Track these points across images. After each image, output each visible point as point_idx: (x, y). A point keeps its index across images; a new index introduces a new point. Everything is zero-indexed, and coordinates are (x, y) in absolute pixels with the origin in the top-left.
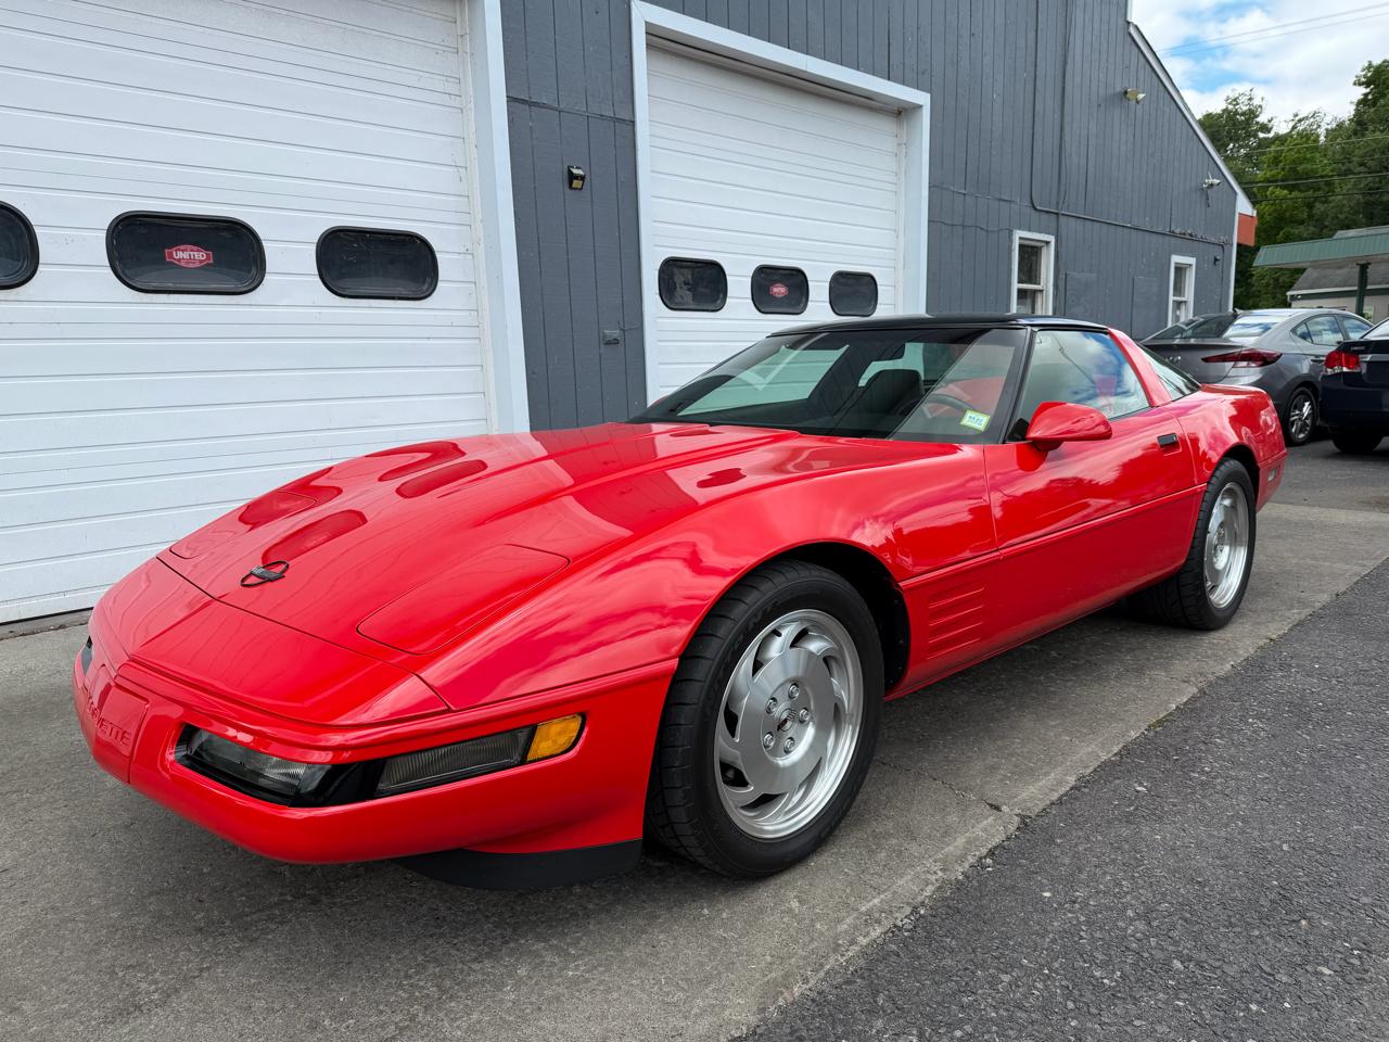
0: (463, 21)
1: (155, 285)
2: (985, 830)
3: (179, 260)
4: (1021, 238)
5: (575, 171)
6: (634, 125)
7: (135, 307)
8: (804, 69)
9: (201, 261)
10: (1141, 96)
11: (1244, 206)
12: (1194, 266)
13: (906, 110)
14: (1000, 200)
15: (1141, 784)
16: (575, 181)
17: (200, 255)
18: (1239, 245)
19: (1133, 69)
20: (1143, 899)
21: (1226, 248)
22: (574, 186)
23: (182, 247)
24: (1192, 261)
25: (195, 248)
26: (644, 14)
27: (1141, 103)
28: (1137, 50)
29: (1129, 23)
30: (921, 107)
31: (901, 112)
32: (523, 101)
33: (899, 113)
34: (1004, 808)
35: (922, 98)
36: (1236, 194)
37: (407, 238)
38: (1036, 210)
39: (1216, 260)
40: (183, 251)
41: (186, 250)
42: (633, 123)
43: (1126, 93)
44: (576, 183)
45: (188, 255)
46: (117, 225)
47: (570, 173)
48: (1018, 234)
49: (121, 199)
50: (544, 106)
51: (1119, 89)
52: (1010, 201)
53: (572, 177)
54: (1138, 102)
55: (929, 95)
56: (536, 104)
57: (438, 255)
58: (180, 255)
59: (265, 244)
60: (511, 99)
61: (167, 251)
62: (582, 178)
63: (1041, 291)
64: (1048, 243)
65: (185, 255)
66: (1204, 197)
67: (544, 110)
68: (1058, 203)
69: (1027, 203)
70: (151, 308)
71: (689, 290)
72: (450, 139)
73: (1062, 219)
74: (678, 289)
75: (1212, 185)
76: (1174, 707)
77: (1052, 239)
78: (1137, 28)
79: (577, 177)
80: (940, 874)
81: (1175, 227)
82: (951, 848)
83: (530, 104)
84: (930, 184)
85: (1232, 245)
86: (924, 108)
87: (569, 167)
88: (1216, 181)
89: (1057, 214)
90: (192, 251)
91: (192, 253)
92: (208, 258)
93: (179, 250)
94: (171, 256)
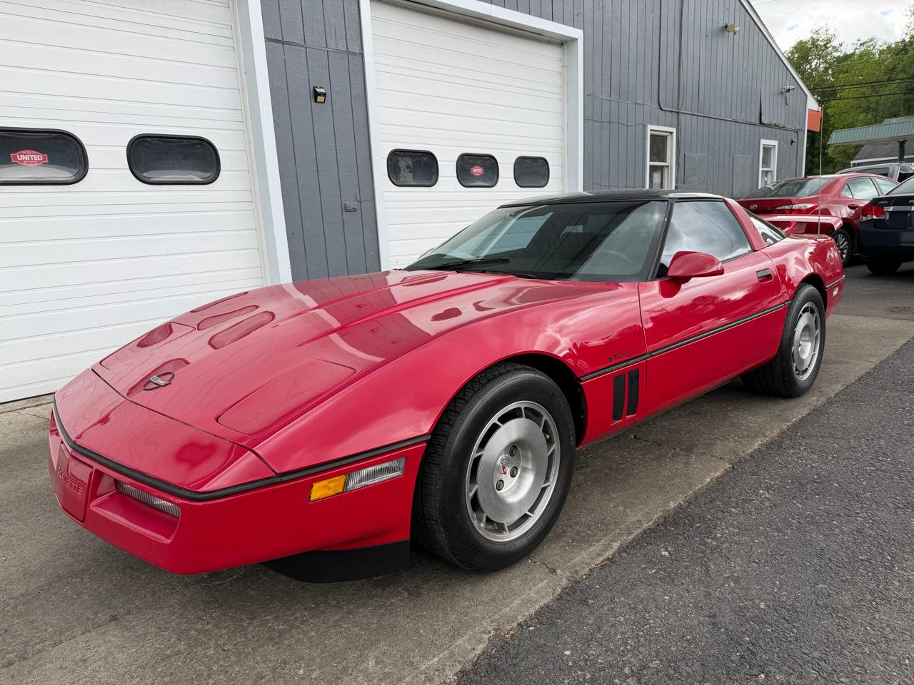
1: (4, 179)
2: (538, 592)
3: (22, 161)
4: (651, 130)
5: (319, 90)
6: (363, 57)
8: (489, 14)
9: (39, 161)
10: (737, 29)
11: (812, 104)
12: (777, 147)
13: (566, 42)
14: (636, 104)
15: (666, 550)
16: (319, 97)
17: (38, 157)
18: (809, 131)
19: (732, 11)
21: (799, 133)
22: (318, 100)
23: (24, 152)
24: (775, 143)
25: (34, 152)
27: (737, 33)
30: (577, 39)
31: (563, 43)
32: (278, 41)
34: (559, 571)
35: (577, 33)
36: (807, 96)
37: (196, 141)
38: (661, 109)
39: (792, 142)
40: (25, 154)
41: (27, 154)
42: (362, 55)
43: (726, 26)
44: (320, 99)
45: (29, 157)
47: (315, 91)
48: (650, 127)
50: (294, 44)
51: (722, 24)
52: (643, 105)
53: (316, 94)
54: (735, 33)
55: (582, 31)
56: (289, 43)
57: (220, 153)
58: (23, 157)
59: (87, 148)
60: (268, 40)
61: (12, 155)
62: (324, 95)
63: (667, 166)
64: (671, 133)
65: (27, 158)
66: (784, 99)
67: (294, 47)
68: (678, 105)
69: (655, 105)
70: (1, 195)
71: (410, 172)
72: (226, 69)
73: (681, 115)
74: (402, 171)
75: (788, 90)
76: (709, 480)
77: (674, 130)
79: (320, 94)
81: (762, 121)
82: (508, 609)
83: (283, 43)
84: (584, 93)
85: (804, 131)
86: (579, 41)
87: (314, 87)
88: (792, 87)
89: (678, 113)
90: (31, 154)
91: (31, 156)
92: (44, 159)
93: (21, 154)
94: (16, 158)
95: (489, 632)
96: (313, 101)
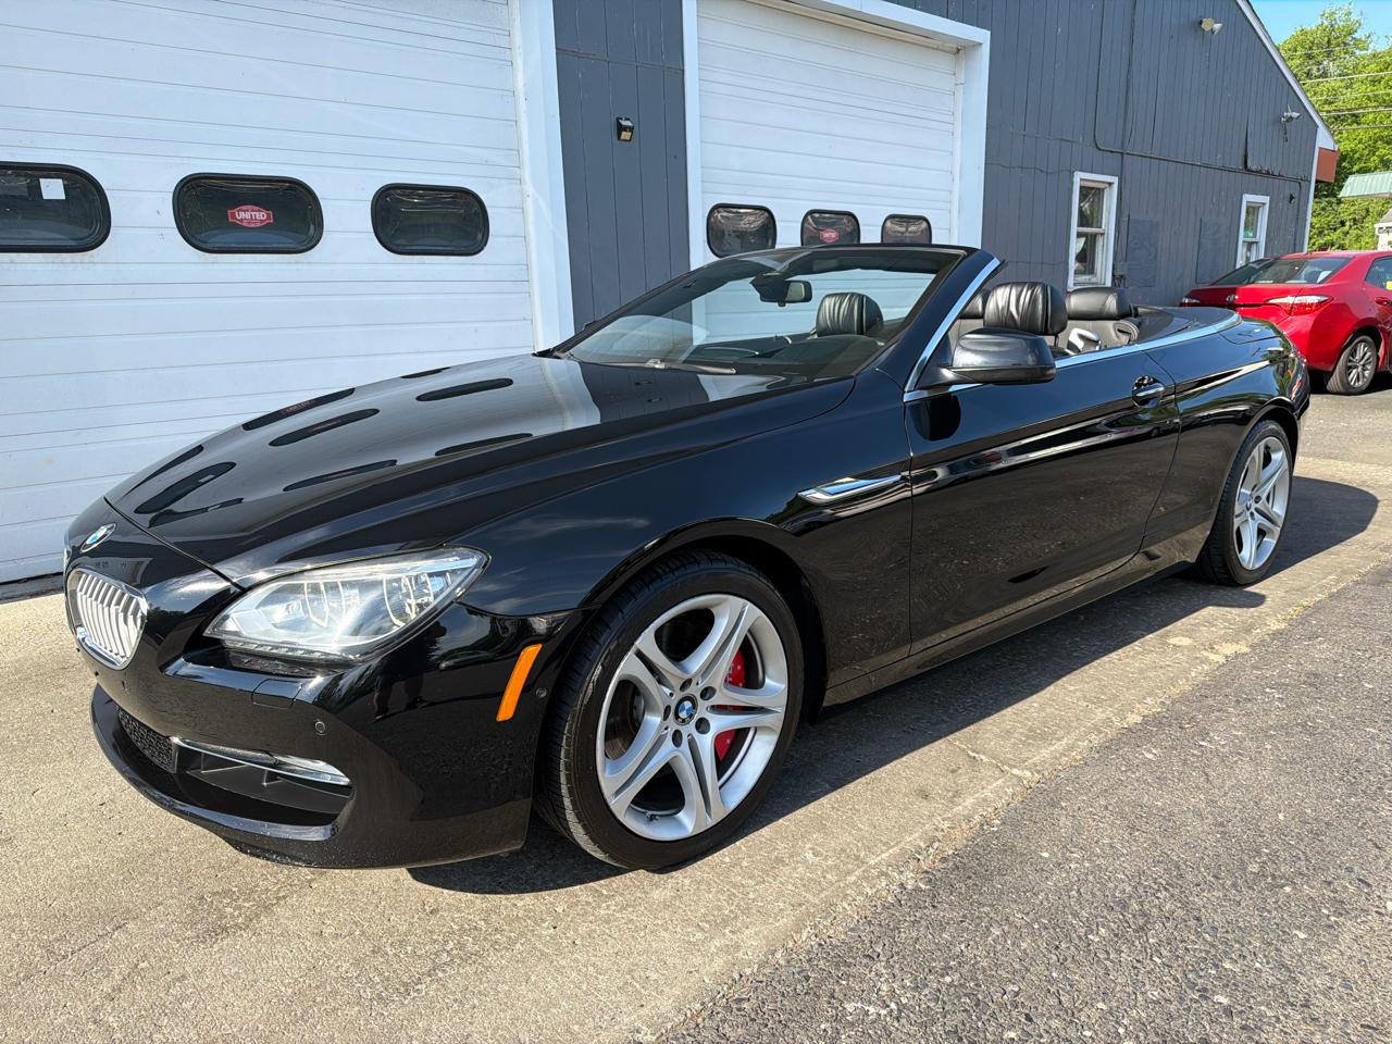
1: (219, 245)
2: (994, 791)
3: (242, 220)
4: (1081, 180)
5: (624, 123)
6: (683, 74)
7: (201, 267)
9: (262, 221)
10: (1217, 26)
11: (1325, 140)
12: (1268, 205)
13: (964, 48)
14: (1061, 140)
16: (624, 133)
17: (261, 215)
18: (1317, 181)
21: (1303, 183)
22: (622, 137)
23: (244, 208)
24: (1266, 199)
25: (257, 208)
27: (1217, 33)
30: (981, 44)
31: (961, 50)
32: (572, 53)
33: (958, 51)
35: (982, 36)
36: (1317, 127)
37: (459, 194)
38: (1100, 150)
39: (1292, 198)
40: (245, 211)
41: (247, 211)
42: (683, 71)
43: (1201, 22)
44: (625, 135)
45: (250, 215)
46: (183, 187)
47: (619, 124)
48: (1079, 176)
49: (186, 162)
50: (592, 57)
51: (1194, 17)
52: (1072, 142)
53: (621, 128)
54: (1213, 32)
55: (989, 32)
56: (585, 55)
57: (489, 210)
58: (242, 215)
59: (322, 203)
60: (559, 51)
61: (230, 212)
62: (631, 129)
63: (1103, 234)
64: (1110, 184)
65: (247, 215)
66: (1281, 134)
67: (593, 61)
68: (1123, 143)
69: (1090, 142)
70: (217, 267)
71: (737, 237)
72: (500, 93)
73: (1125, 156)
74: (727, 238)
75: (1291, 118)
77: (1115, 180)
79: (625, 129)
80: (947, 831)
81: (1249, 165)
83: (578, 55)
84: (987, 125)
85: (1310, 182)
86: (983, 46)
87: (618, 119)
88: (1295, 115)
89: (1122, 153)
90: (252, 210)
91: (253, 213)
92: (268, 218)
93: (241, 210)
94: (233, 216)
96: (615, 138)
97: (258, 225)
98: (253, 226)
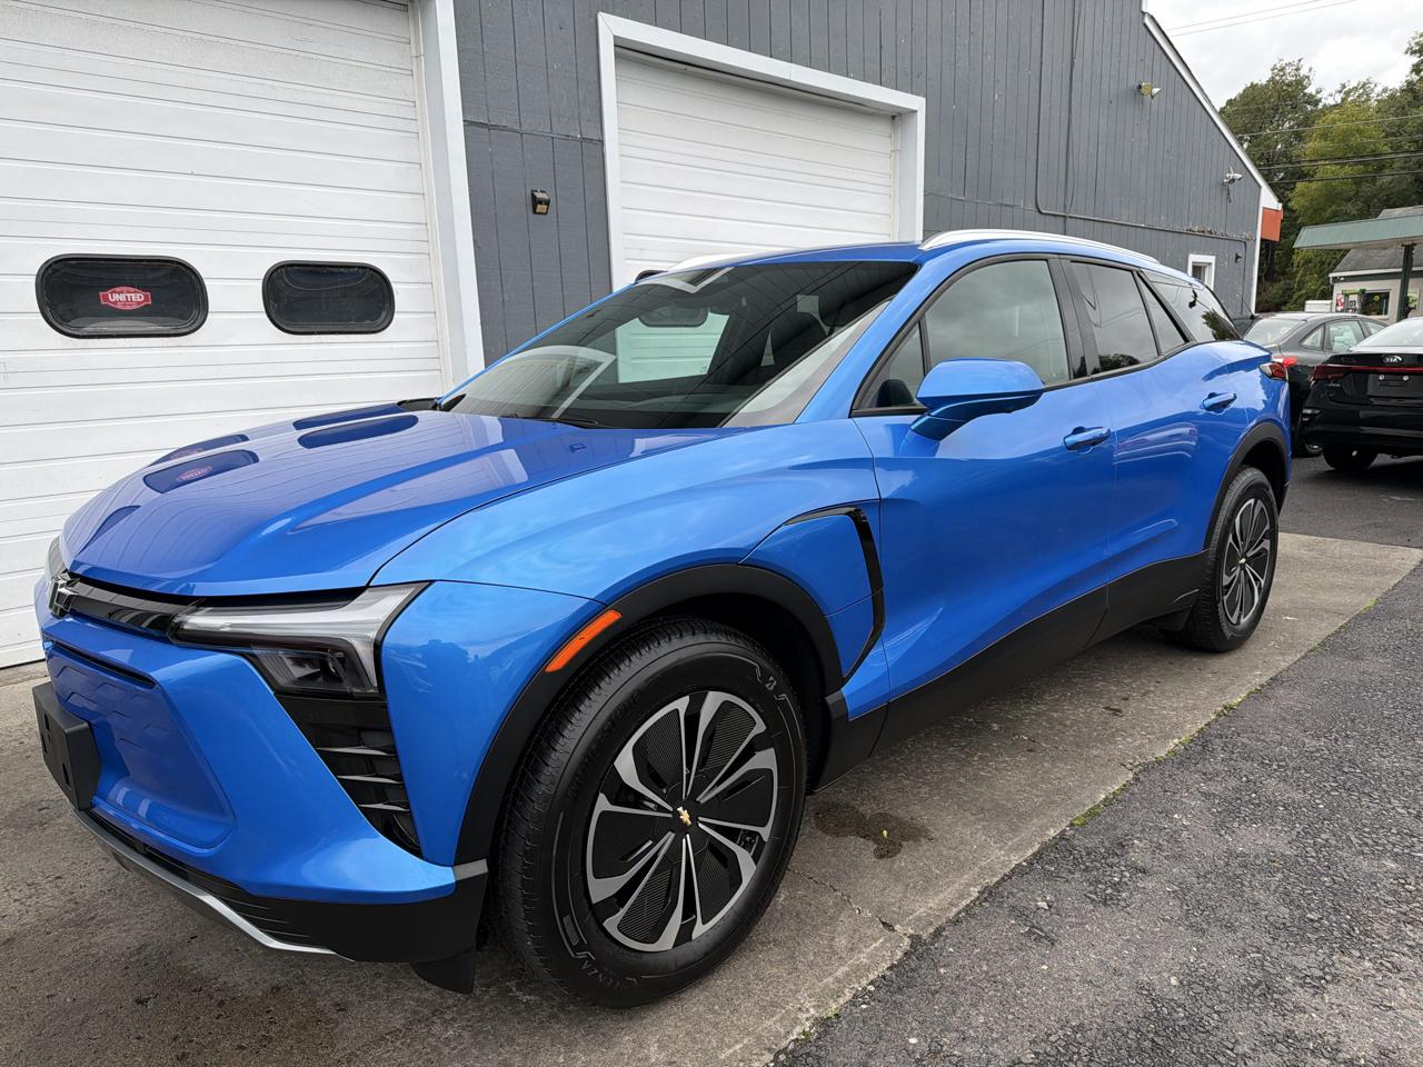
0: (417, 43)
1: (89, 329)
2: (870, 956)
3: (115, 303)
5: (539, 195)
6: (602, 145)
7: (67, 354)
8: (788, 78)
9: (139, 303)
10: (1156, 90)
11: (1269, 200)
12: (1213, 266)
13: (900, 114)
14: (1002, 205)
15: (1044, 899)
16: (539, 206)
17: (138, 297)
18: (1262, 240)
19: (1148, 62)
20: (1010, 1048)
21: (1248, 244)
22: (538, 210)
23: (118, 289)
24: (1212, 259)
25: (132, 289)
26: (612, 27)
27: (1156, 97)
28: (1153, 42)
29: (1144, 13)
30: (916, 111)
31: (896, 117)
32: (482, 125)
33: (893, 117)
34: (897, 927)
35: (916, 103)
36: (1260, 187)
37: (361, 271)
38: (1040, 212)
39: (1237, 257)
40: (119, 293)
41: (122, 292)
42: (602, 142)
43: (1140, 87)
44: (540, 208)
45: (123, 297)
46: (47, 269)
47: (534, 197)
49: (50, 242)
50: (505, 128)
51: (1132, 84)
52: (1013, 207)
53: (536, 202)
54: (1152, 97)
55: (924, 100)
56: (495, 127)
57: (394, 286)
58: (116, 297)
59: (206, 283)
60: (467, 123)
61: (101, 294)
62: (547, 203)
65: (122, 297)
66: (1225, 193)
67: (504, 133)
68: (1065, 206)
69: (1031, 206)
70: (85, 353)
72: (406, 165)
73: (1068, 220)
75: (1233, 180)
76: (1103, 796)
78: (1152, 18)
79: (540, 202)
80: (812, 1011)
81: (1192, 227)
82: (830, 979)
83: (489, 127)
84: (925, 191)
85: (1255, 240)
86: (919, 113)
87: (533, 191)
88: (1238, 176)
89: (1065, 217)
90: (129, 292)
91: (129, 295)
92: (146, 299)
93: (115, 292)
94: (106, 298)
95: (808, 1011)
96: (530, 210)
97: (135, 307)
98: (128, 308)
